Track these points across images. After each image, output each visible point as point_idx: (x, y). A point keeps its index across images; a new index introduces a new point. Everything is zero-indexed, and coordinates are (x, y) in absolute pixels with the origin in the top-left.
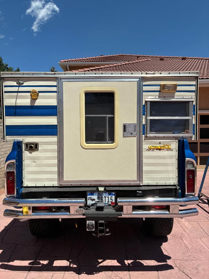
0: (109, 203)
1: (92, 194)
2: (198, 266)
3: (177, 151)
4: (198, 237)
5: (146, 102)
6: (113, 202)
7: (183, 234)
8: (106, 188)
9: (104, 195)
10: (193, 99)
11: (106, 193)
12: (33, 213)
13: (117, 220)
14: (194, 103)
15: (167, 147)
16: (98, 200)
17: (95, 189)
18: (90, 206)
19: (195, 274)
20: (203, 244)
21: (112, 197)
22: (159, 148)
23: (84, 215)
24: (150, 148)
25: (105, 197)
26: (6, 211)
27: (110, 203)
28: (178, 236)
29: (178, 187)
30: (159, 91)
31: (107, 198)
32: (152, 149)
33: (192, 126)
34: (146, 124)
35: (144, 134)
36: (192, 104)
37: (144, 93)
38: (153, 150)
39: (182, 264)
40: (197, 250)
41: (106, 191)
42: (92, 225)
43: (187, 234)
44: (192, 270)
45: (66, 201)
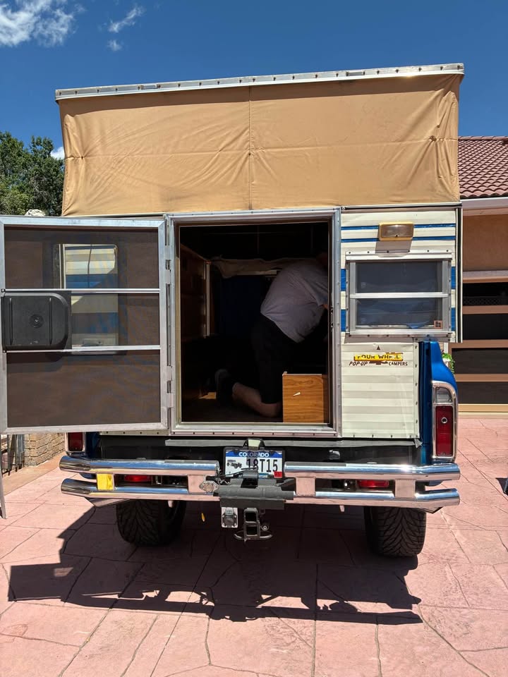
0: (269, 473)
1: (236, 454)
2: (472, 621)
3: (416, 366)
4: (490, 563)
5: (348, 262)
6: (278, 471)
7: (455, 556)
8: (265, 441)
9: (261, 456)
10: (450, 253)
11: (265, 452)
12: (116, 488)
13: (283, 508)
14: (453, 263)
15: (394, 357)
16: (248, 467)
17: (241, 443)
18: (230, 478)
19: (461, 636)
20: (498, 577)
21: (276, 461)
22: (377, 358)
23: (215, 494)
24: (356, 358)
25: (262, 460)
26: (67, 481)
27: (272, 473)
28: (442, 559)
29: (418, 444)
30: (377, 240)
31: (266, 463)
32: (361, 362)
33: (450, 312)
34: (349, 309)
35: (343, 330)
36: (449, 265)
37: (344, 245)
38: (364, 363)
39: (436, 614)
40: (478, 590)
41: (263, 447)
42: (232, 516)
43: (466, 555)
44: (456, 628)
45: (180, 465)
